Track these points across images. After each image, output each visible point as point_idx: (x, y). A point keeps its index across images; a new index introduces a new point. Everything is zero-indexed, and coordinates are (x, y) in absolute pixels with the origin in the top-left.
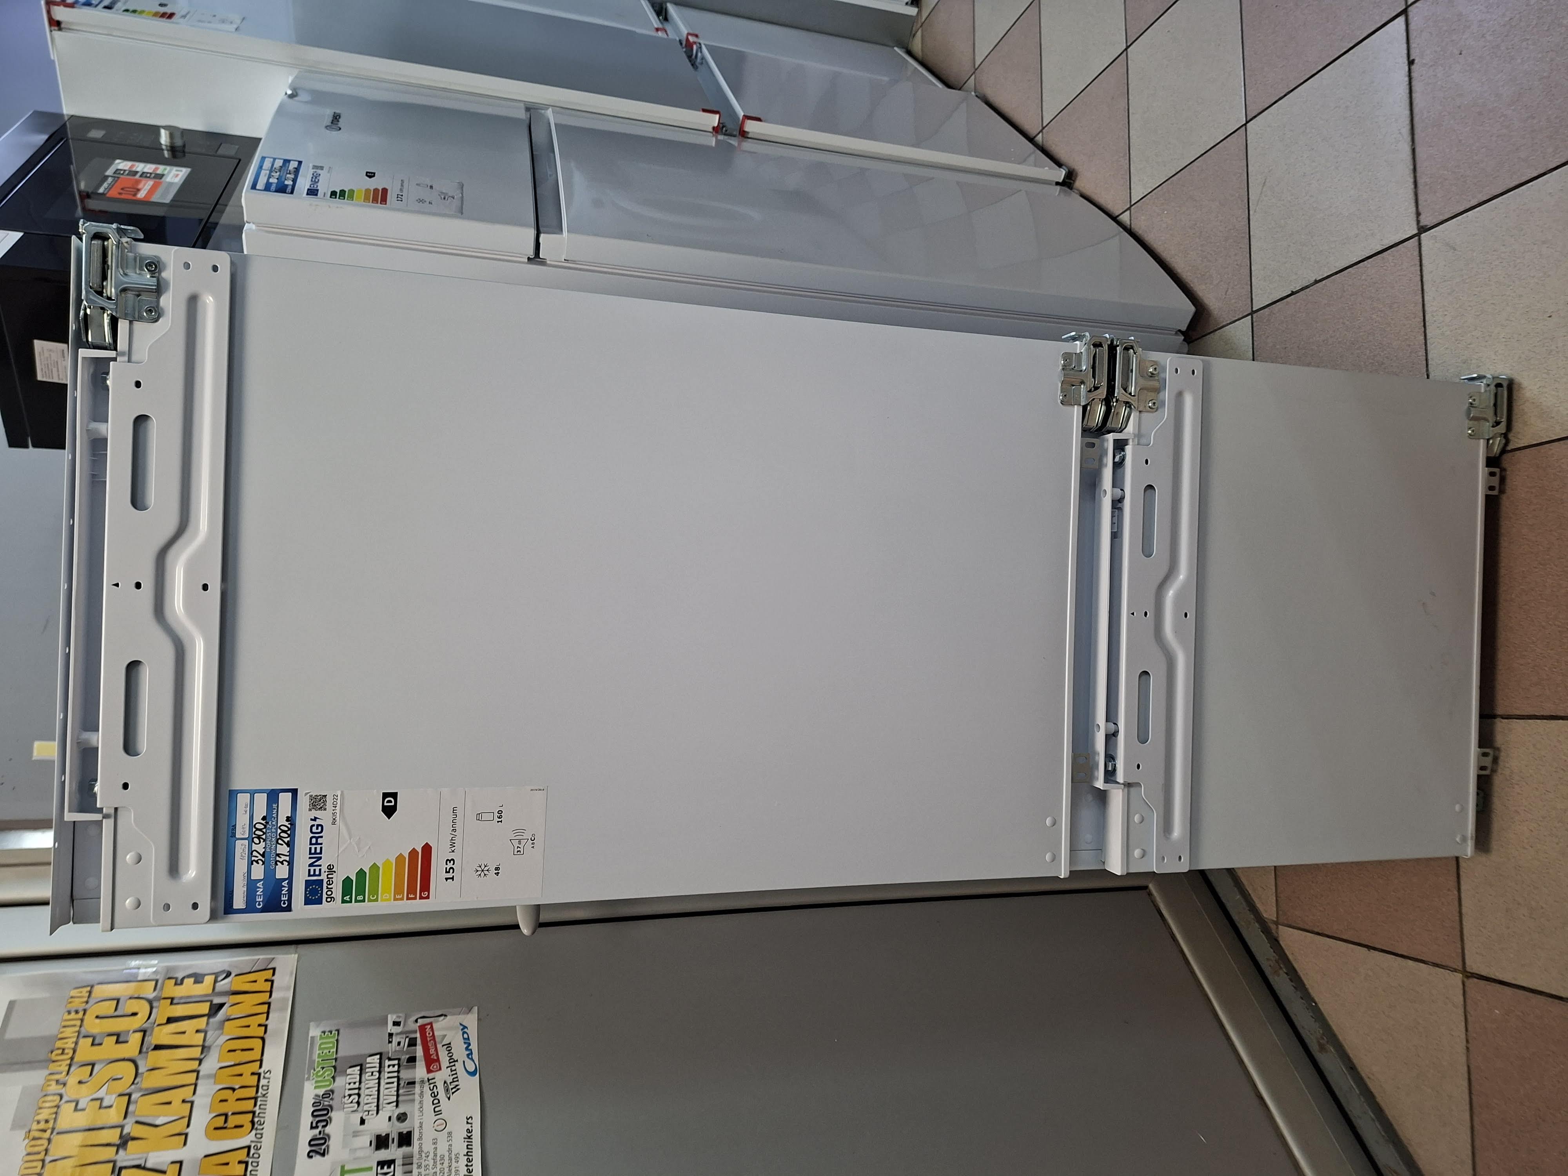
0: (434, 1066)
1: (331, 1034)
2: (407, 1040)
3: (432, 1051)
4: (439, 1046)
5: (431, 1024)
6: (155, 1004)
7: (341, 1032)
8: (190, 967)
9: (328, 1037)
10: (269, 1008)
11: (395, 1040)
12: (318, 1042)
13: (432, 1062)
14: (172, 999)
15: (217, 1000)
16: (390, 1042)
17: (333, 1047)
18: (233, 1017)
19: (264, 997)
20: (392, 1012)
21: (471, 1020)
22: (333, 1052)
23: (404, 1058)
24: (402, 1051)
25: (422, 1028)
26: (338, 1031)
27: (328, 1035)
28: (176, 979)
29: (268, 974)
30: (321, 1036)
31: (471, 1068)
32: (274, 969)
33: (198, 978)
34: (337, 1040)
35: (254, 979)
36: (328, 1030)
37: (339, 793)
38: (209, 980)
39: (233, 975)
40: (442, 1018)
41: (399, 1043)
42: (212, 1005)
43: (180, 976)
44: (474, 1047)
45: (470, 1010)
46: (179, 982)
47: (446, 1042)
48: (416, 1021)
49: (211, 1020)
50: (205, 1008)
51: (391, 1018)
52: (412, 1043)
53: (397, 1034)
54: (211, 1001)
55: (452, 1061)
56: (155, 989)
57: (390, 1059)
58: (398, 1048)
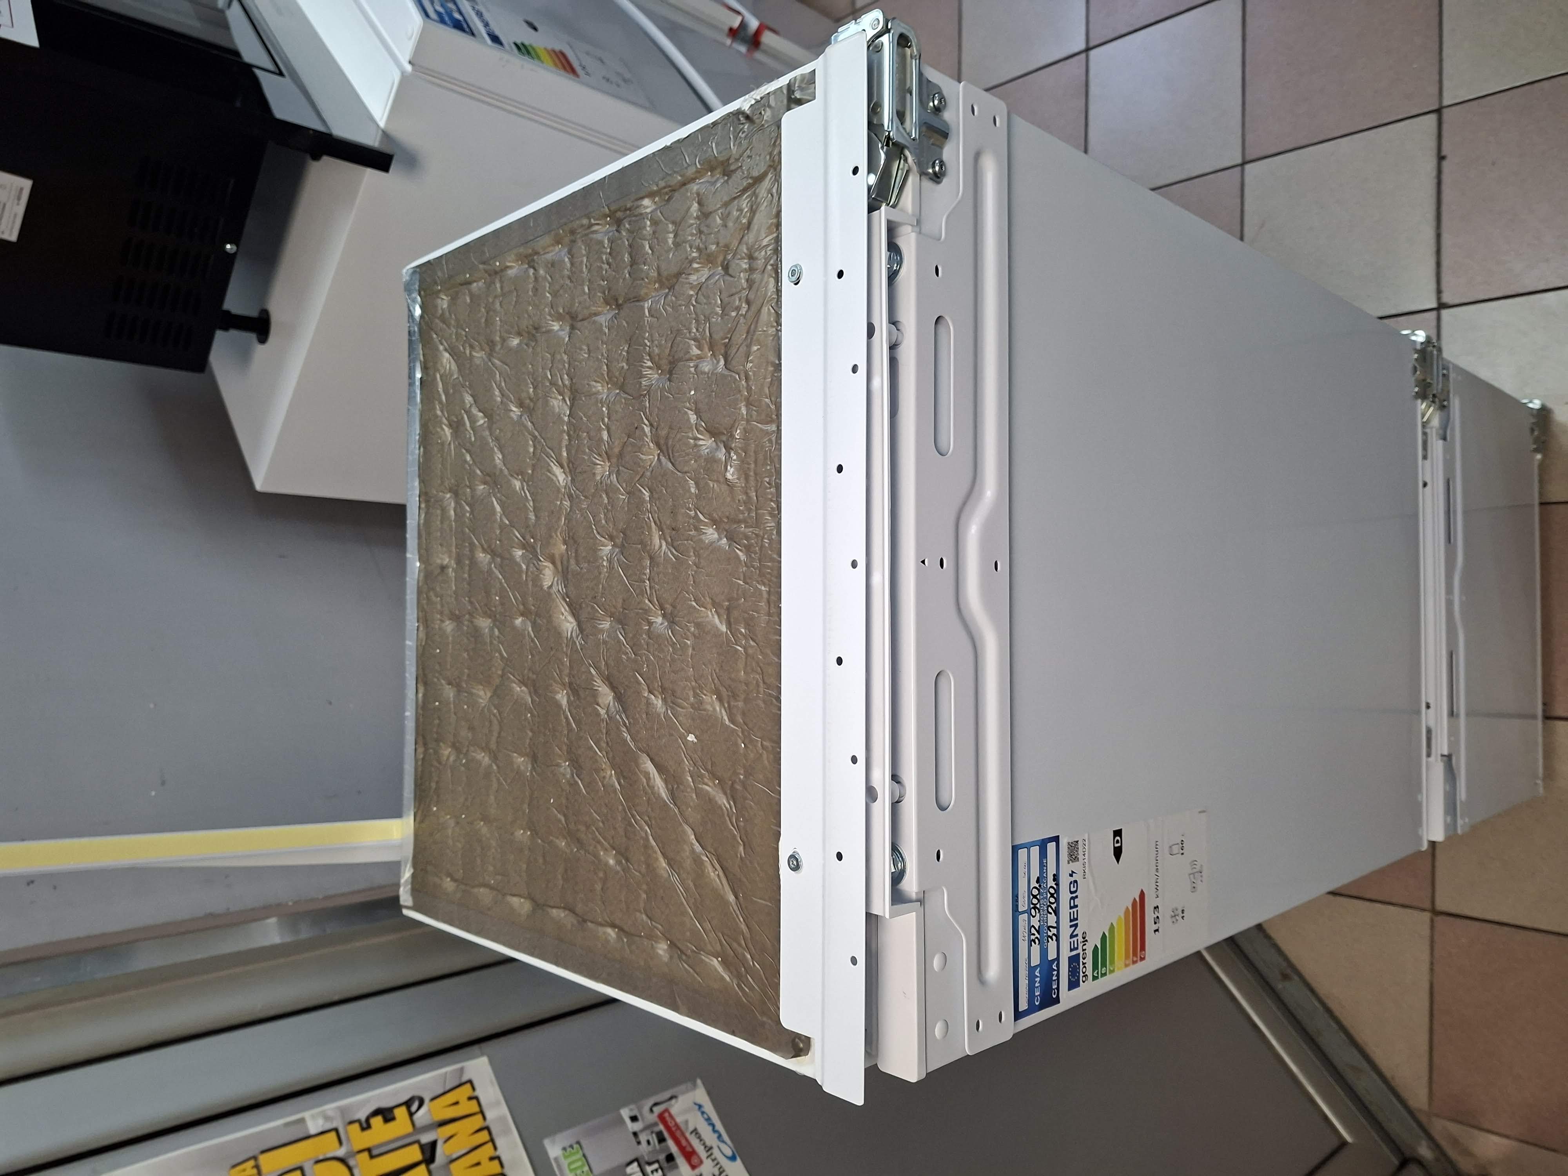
0: (695, 1161)
1: (573, 1148)
2: (654, 1135)
3: (684, 1143)
4: (688, 1135)
5: (667, 1110)
6: (352, 1163)
7: (583, 1143)
8: (367, 1101)
9: (571, 1155)
10: (490, 1133)
11: (643, 1138)
12: (565, 1163)
13: (690, 1155)
14: (369, 1150)
15: (426, 1138)
16: (639, 1143)
17: (583, 1166)
18: (454, 1156)
19: (477, 1122)
20: (624, 1105)
21: (700, 1095)
22: (587, 1171)
23: (662, 1157)
24: (654, 1151)
25: (661, 1117)
26: (578, 1143)
27: (570, 1151)
28: (359, 1121)
29: (466, 1090)
30: (563, 1154)
31: (729, 1153)
32: (470, 1082)
33: (386, 1114)
34: (584, 1156)
35: (454, 1100)
36: (568, 1144)
37: (1086, 838)
38: (401, 1113)
39: (427, 1101)
40: (673, 1101)
41: (648, 1142)
42: (422, 1147)
43: (362, 1115)
44: (719, 1126)
45: (695, 1086)
46: (366, 1126)
47: (691, 1128)
48: (651, 1110)
49: (432, 1166)
50: (414, 1154)
51: (625, 1113)
52: (661, 1139)
53: (642, 1131)
54: (418, 1142)
55: (709, 1149)
56: (340, 1142)
57: (650, 1164)
58: (650, 1148)
